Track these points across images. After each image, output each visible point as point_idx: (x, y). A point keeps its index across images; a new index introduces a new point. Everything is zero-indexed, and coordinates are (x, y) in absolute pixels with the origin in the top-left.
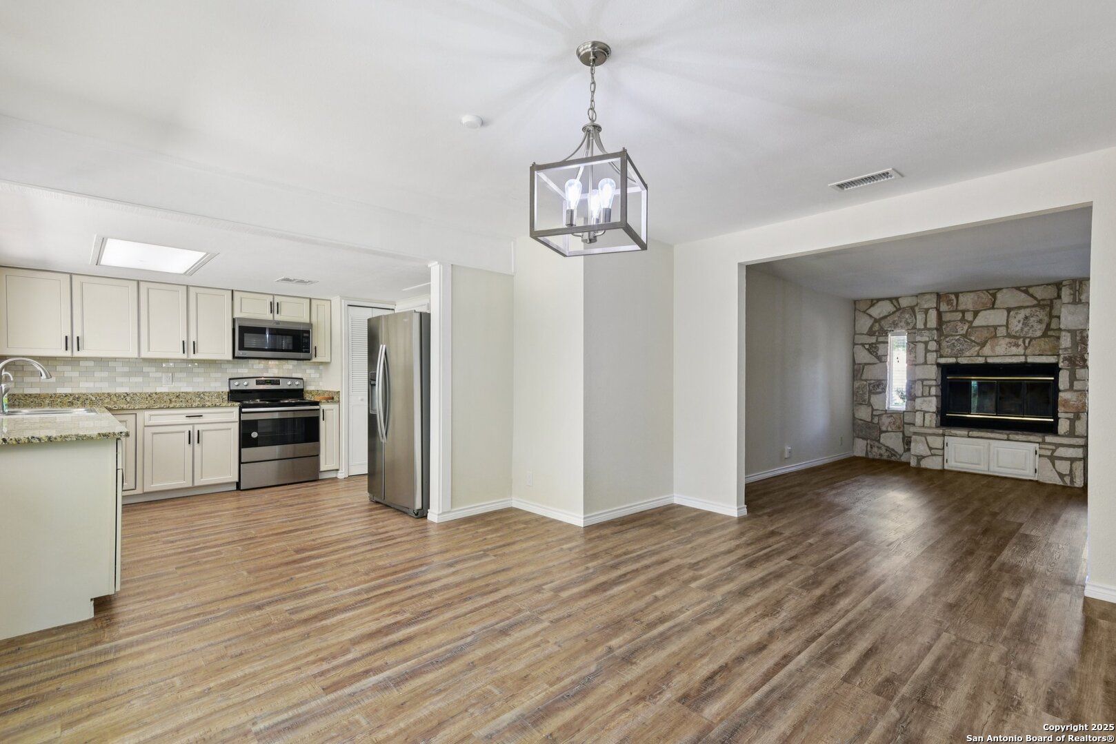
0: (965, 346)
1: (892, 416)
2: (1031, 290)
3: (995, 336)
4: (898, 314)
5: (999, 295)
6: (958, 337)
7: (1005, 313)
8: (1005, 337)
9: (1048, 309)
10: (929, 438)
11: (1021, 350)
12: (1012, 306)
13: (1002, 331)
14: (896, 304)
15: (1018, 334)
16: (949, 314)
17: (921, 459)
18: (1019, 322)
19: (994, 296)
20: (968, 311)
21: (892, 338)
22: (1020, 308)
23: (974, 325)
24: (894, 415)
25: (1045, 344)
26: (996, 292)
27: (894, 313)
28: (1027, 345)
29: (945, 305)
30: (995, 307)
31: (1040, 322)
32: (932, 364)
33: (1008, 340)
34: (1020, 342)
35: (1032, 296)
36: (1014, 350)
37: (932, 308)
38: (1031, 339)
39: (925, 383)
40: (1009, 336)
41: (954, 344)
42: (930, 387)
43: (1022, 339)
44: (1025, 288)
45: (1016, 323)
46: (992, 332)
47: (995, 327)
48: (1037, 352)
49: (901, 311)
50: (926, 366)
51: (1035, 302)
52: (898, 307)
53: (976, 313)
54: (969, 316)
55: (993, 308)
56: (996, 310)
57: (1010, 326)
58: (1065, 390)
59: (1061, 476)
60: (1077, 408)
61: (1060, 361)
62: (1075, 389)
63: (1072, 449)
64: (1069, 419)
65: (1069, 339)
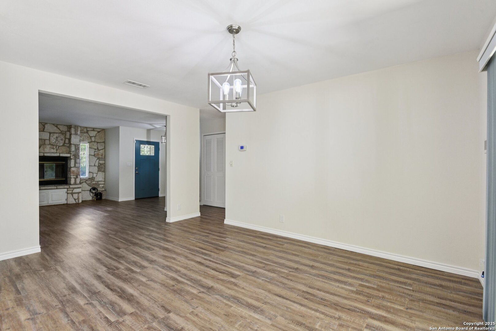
2: (58, 126)
3: (44, 144)
5: (46, 126)
7: (49, 134)
8: (49, 144)
9: (64, 135)
11: (55, 151)
12: (51, 132)
13: (47, 142)
15: (54, 144)
18: (54, 139)
19: (43, 125)
22: (54, 133)
25: (64, 149)
26: (45, 124)
28: (57, 149)
31: (62, 140)
33: (50, 146)
34: (55, 147)
35: (59, 129)
36: (52, 151)
38: (59, 146)
40: (50, 144)
43: (55, 146)
44: (56, 125)
45: (53, 139)
47: (45, 140)
48: (61, 152)
51: (60, 131)
56: (45, 132)
57: (51, 140)
58: (73, 167)
59: (75, 200)
60: (77, 173)
61: (72, 156)
62: (76, 166)
63: (78, 189)
64: (74, 178)
65: (74, 148)
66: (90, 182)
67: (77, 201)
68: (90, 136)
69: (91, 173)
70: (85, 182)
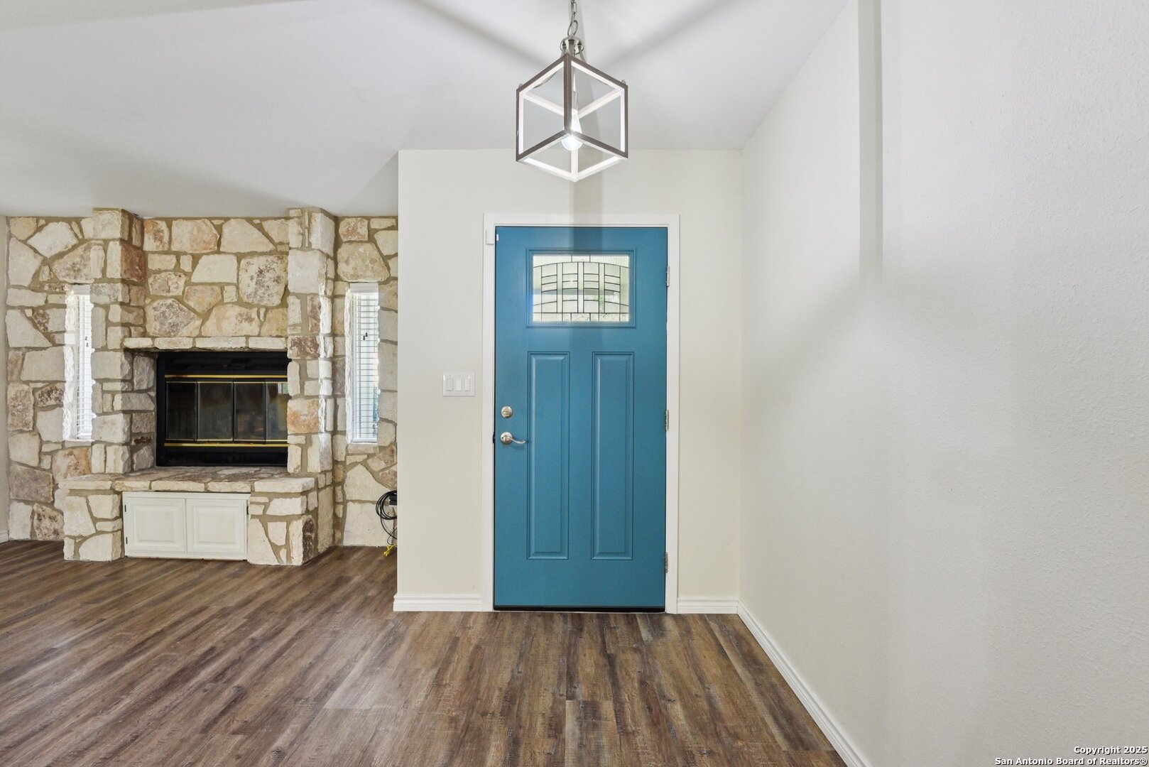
0: (180, 319)
1: (71, 454)
2: (267, 225)
3: (221, 302)
4: (80, 250)
5: (226, 230)
6: (170, 301)
7: (234, 259)
8: (235, 303)
10: (92, 498)
11: (254, 328)
12: (243, 250)
13: (230, 294)
14: (77, 231)
15: (250, 301)
16: (157, 257)
17: (81, 543)
18: (253, 278)
19: (219, 229)
20: (185, 253)
21: (70, 299)
22: (252, 254)
23: (195, 278)
24: (76, 452)
26: (223, 224)
27: (74, 247)
28: (262, 319)
29: (152, 241)
30: (221, 250)
31: (277, 280)
32: (115, 350)
33: (238, 309)
34: (254, 315)
35: (267, 235)
36: (247, 327)
37: (114, 240)
38: (267, 309)
39: (107, 386)
40: (239, 302)
41: (164, 313)
42: (113, 393)
43: (256, 309)
44: (258, 221)
45: (248, 281)
46: (217, 295)
47: (222, 286)
48: (274, 333)
49: (86, 245)
50: (106, 353)
51: (271, 247)
52: (80, 237)
53: (196, 259)
54: (186, 264)
55: (218, 252)
56: (222, 256)
57: (240, 286)
58: (296, 397)
59: (276, 549)
60: (308, 426)
61: (289, 345)
62: (306, 393)
63: (288, 500)
64: (299, 445)
65: (298, 310)
66: (383, 465)
67: (283, 553)
68: (381, 254)
69: (385, 424)
70: (364, 464)
